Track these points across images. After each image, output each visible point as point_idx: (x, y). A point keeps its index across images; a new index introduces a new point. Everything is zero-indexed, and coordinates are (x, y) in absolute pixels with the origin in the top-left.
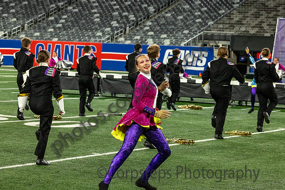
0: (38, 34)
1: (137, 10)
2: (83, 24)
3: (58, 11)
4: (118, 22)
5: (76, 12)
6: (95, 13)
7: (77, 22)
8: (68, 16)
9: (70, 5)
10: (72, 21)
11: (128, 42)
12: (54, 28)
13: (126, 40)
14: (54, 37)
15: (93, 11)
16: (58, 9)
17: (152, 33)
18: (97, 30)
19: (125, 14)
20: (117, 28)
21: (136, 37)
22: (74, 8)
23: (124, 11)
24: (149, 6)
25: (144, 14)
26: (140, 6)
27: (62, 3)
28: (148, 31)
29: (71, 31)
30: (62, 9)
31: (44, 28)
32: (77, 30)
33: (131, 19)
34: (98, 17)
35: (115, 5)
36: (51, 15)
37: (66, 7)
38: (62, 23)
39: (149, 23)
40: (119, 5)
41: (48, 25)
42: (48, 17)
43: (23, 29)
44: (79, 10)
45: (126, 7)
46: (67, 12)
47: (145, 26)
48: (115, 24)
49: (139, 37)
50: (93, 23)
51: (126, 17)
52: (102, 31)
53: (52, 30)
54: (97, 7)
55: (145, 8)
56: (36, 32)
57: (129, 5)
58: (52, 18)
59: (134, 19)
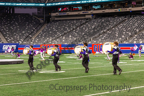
0: (95, 42)
1: (132, 31)
2: (112, 37)
3: (104, 33)
4: (125, 36)
5: (110, 33)
6: (117, 33)
7: (110, 37)
8: (107, 35)
9: (108, 31)
10: (108, 37)
11: (127, 43)
12: (101, 39)
13: (126, 42)
14: (101, 42)
15: (116, 32)
16: (104, 32)
17: (136, 39)
18: (116, 39)
19: (127, 33)
20: (124, 38)
21: (130, 41)
22: (109, 32)
23: (127, 32)
24: (137, 29)
25: (134, 32)
26: (133, 29)
27: (105, 30)
28: (135, 38)
29: (107, 40)
30: (105, 32)
31: (98, 40)
32: (109, 40)
33: (130, 34)
34: (117, 35)
35: (124, 30)
36: (101, 35)
37: (107, 31)
38: (104, 37)
39: (136, 36)
40: (126, 29)
41: (99, 38)
42: (100, 35)
43: (90, 40)
44: (111, 32)
45: (128, 30)
46: (107, 33)
47: (134, 37)
48: (123, 36)
49: (131, 41)
50: (115, 37)
51: (128, 34)
52: (118, 39)
53: (100, 40)
54: (118, 31)
55: (135, 30)
56: (95, 41)
57: (130, 29)
58: (101, 36)
59: (131, 34)
